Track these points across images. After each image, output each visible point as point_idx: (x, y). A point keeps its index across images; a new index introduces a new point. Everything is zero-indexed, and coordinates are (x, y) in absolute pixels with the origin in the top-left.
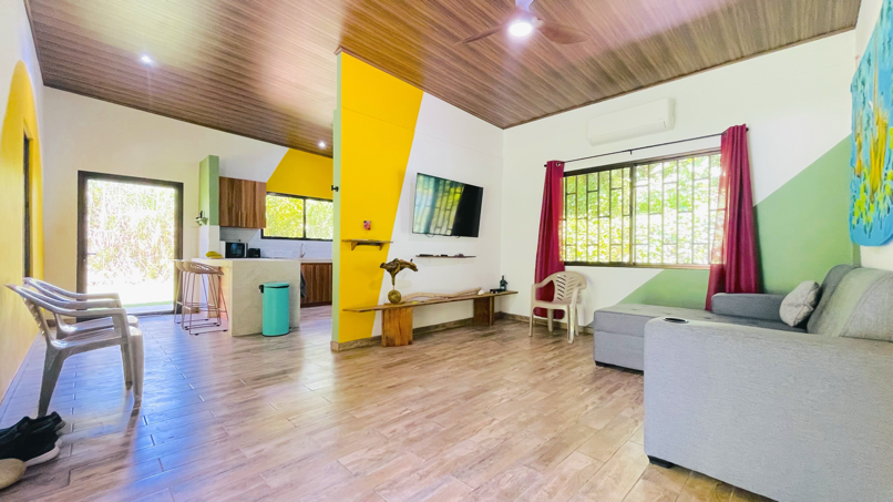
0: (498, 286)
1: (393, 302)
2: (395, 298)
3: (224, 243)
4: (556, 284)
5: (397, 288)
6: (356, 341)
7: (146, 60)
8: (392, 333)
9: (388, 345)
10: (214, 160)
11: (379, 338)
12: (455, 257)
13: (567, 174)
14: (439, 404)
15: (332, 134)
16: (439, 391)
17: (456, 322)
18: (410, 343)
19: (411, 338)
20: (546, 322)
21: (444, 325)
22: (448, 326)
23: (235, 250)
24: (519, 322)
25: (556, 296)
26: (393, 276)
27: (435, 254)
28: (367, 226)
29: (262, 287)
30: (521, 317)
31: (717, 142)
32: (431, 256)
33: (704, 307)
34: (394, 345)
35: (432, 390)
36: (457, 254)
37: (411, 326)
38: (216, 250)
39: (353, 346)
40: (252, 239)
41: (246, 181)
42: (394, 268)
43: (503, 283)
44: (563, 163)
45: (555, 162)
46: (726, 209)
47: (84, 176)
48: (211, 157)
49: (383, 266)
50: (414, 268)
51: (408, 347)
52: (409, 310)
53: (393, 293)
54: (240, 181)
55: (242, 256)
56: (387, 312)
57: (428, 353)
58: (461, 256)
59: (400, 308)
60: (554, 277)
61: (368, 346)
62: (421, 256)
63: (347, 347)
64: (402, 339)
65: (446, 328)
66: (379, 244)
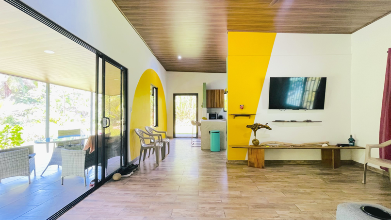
0: (347, 142)
1: (255, 145)
2: (256, 143)
3: (208, 114)
5: (257, 138)
6: (237, 161)
7: (180, 57)
8: (253, 160)
9: (250, 166)
10: (204, 84)
11: (247, 161)
12: (304, 122)
14: (237, 204)
16: (246, 197)
17: (305, 161)
18: (263, 168)
19: (264, 165)
21: (294, 161)
23: (212, 116)
26: (255, 132)
29: (210, 132)
32: (284, 121)
34: (254, 167)
35: (243, 195)
37: (263, 158)
38: (205, 117)
39: (236, 163)
40: (220, 112)
41: (217, 90)
42: (255, 127)
43: (352, 140)
47: (175, 95)
48: (204, 83)
49: (247, 126)
50: (268, 128)
51: (261, 170)
52: (262, 150)
53: (255, 140)
54: (214, 90)
55: (215, 119)
56: (250, 149)
57: (266, 176)
58: (308, 121)
59: (257, 148)
61: (243, 164)
62: (276, 121)
63: (232, 163)
64: (258, 164)
65: (295, 163)
66: (249, 116)
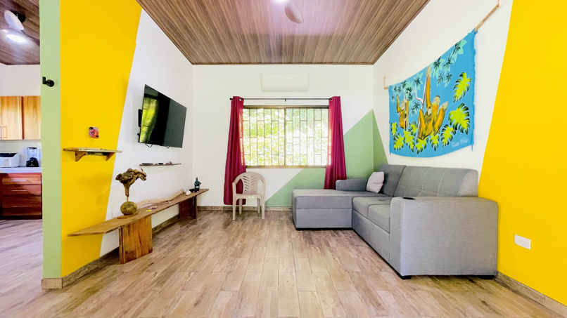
1: (127, 214)
2: (128, 210)
4: (243, 181)
5: (131, 200)
6: (81, 270)
8: (132, 246)
9: (129, 260)
11: (108, 255)
12: (167, 164)
13: (245, 107)
15: (38, 8)
18: (150, 251)
19: (151, 246)
20: (232, 208)
22: (163, 226)
24: (211, 211)
25: (244, 189)
26: (127, 187)
27: (154, 163)
28: (94, 133)
30: (212, 207)
31: (327, 103)
32: (151, 165)
33: (323, 187)
34: (135, 259)
36: (168, 162)
37: (150, 234)
39: (80, 275)
42: (127, 180)
44: (243, 99)
45: (239, 98)
46: (328, 137)
49: (119, 178)
50: (144, 177)
51: (152, 255)
56: (126, 227)
58: (171, 164)
59: (141, 219)
60: (241, 177)
61: (98, 269)
64: (143, 249)
66: (108, 155)
